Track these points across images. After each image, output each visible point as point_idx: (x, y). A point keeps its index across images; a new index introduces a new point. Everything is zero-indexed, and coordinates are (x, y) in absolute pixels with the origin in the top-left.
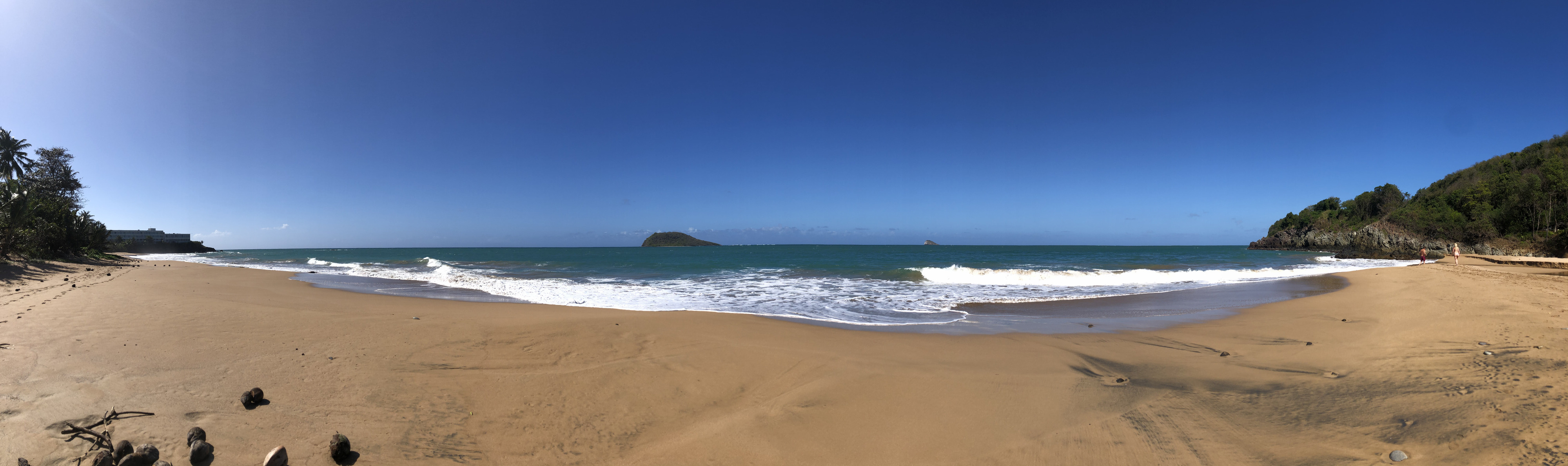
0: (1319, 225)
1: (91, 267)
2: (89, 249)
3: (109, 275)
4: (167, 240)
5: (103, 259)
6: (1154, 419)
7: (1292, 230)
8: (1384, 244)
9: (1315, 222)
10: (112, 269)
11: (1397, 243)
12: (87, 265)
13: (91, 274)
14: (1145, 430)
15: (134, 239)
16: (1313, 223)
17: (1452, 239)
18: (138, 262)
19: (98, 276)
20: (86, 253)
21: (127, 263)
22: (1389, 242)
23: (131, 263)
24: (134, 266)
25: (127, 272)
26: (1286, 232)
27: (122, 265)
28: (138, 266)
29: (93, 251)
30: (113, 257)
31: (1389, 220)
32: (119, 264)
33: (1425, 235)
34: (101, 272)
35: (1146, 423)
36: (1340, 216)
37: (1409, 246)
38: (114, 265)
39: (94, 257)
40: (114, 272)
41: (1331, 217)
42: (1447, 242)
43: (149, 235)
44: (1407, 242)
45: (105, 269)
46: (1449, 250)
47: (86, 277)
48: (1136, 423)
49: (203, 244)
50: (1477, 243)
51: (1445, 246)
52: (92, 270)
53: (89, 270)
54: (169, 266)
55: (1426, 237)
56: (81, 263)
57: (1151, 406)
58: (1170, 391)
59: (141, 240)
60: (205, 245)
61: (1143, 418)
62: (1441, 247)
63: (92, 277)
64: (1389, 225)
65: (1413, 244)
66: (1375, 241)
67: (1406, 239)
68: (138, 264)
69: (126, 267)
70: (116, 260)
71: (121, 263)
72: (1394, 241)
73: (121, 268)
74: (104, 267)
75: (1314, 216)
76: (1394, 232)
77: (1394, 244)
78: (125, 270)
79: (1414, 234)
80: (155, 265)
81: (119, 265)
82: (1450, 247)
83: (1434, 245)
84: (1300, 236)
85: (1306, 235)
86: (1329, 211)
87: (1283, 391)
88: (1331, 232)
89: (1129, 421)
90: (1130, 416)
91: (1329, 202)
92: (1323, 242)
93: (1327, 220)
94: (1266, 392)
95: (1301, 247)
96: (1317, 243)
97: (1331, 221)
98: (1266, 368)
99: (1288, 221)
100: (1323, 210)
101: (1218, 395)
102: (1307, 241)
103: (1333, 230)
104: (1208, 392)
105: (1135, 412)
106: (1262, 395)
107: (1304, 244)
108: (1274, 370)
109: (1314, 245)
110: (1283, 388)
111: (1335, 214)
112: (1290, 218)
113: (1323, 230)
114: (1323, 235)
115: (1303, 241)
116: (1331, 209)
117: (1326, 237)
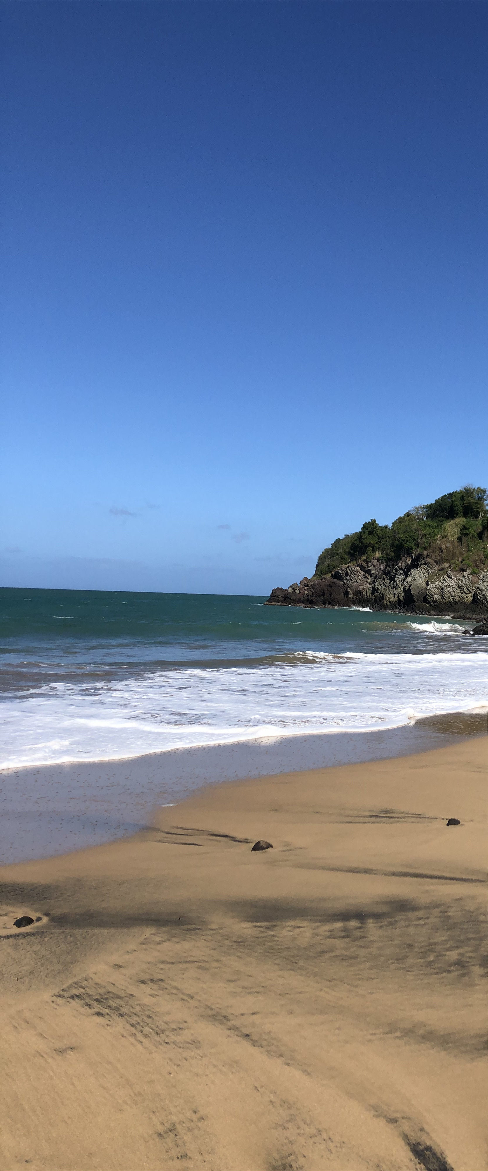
6: (133, 990)
7: (375, 562)
9: (430, 546)
14: (121, 1015)
16: (425, 549)
26: (362, 568)
35: (118, 1001)
41: (467, 535)
57: (118, 966)
75: (426, 532)
86: (460, 520)
87: (420, 913)
88: (463, 570)
89: (75, 1003)
90: (74, 992)
91: (462, 498)
92: (447, 595)
93: (456, 541)
94: (377, 916)
95: (393, 606)
96: (432, 596)
97: (465, 544)
98: (366, 871)
99: (366, 542)
100: (447, 518)
101: (268, 928)
102: (407, 592)
103: (468, 566)
104: (244, 925)
105: (85, 983)
106: (371, 924)
107: (401, 598)
108: (385, 874)
109: (425, 600)
110: (415, 909)
111: (475, 528)
112: (370, 533)
113: (446, 565)
114: (446, 577)
115: (400, 591)
116: (465, 515)
117: (453, 582)
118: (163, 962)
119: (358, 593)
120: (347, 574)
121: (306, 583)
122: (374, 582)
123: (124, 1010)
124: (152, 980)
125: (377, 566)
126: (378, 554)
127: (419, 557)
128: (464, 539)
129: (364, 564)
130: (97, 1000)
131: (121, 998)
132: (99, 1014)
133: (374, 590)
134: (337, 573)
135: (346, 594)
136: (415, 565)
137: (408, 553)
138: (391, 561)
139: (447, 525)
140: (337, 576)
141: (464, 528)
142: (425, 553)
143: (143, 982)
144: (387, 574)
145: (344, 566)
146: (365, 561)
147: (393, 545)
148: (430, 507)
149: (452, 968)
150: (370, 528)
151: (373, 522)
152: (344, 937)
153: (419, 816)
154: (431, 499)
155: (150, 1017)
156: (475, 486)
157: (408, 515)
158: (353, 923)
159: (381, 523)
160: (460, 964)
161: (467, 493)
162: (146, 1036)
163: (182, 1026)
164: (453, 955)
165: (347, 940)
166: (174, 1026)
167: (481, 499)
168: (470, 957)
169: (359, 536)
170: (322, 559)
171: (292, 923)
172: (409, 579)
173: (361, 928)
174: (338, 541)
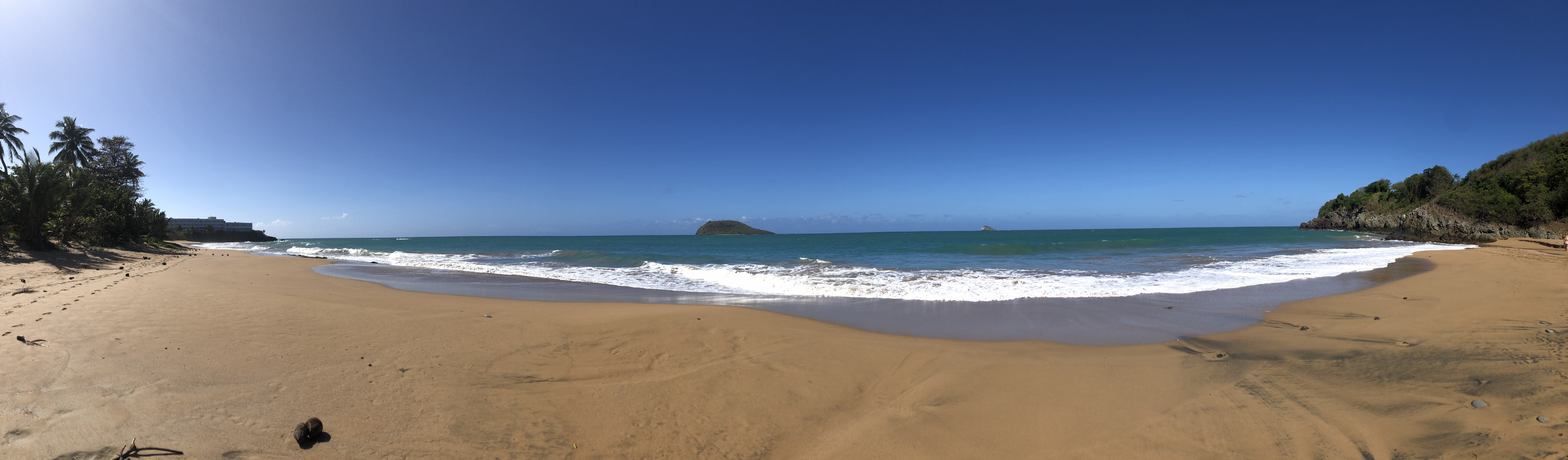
0: (1370, 207)
1: (148, 255)
2: (149, 237)
3: (164, 264)
4: (228, 229)
5: (162, 248)
6: (1262, 385)
7: (1343, 211)
8: (1433, 227)
9: (1366, 204)
10: (168, 258)
11: (1447, 226)
12: (145, 253)
13: (147, 263)
14: (1259, 395)
15: (193, 228)
16: (1364, 205)
17: (1505, 222)
18: (196, 250)
19: (154, 265)
20: (146, 241)
21: (184, 252)
22: (1438, 225)
23: (189, 252)
24: (190, 255)
25: (182, 262)
26: (1338, 214)
27: (180, 254)
28: (195, 255)
29: (153, 239)
30: (172, 245)
31: (1438, 203)
32: (177, 252)
33: (1476, 218)
34: (157, 261)
35: (1257, 389)
36: (1390, 199)
37: (1459, 229)
38: (172, 254)
39: (153, 245)
40: (170, 261)
41: (1382, 199)
42: (1499, 225)
43: (209, 224)
44: (1457, 225)
45: (161, 258)
46: (1501, 234)
47: (141, 265)
48: (1249, 390)
49: (265, 233)
50: (1531, 226)
51: (1497, 229)
52: (149, 259)
53: (145, 258)
54: (228, 255)
55: (1477, 220)
56: (139, 251)
57: (1256, 375)
58: (1267, 362)
59: (200, 228)
60: (267, 234)
61: (1254, 385)
62: (1493, 230)
63: (148, 266)
64: (1438, 208)
65: (1463, 228)
66: (1424, 224)
67: (1456, 222)
68: (195, 252)
69: (183, 256)
70: (175, 248)
71: (179, 252)
72: (1444, 224)
73: (178, 257)
74: (161, 255)
75: (1365, 197)
76: (1444, 215)
77: (1443, 227)
78: (182, 258)
79: (1465, 217)
80: (213, 254)
81: (177, 254)
82: (1503, 231)
83: (1486, 228)
84: (1350, 218)
85: (1356, 217)
86: (1379, 193)
87: (1363, 356)
88: (1380, 214)
89: (1243, 389)
90: (1242, 384)
91: (1380, 184)
92: (1373, 224)
93: (1377, 202)
94: (1349, 358)
95: (1351, 229)
96: (1367, 225)
97: (1381, 203)
98: (1344, 339)
99: (1339, 203)
100: (1373, 192)
101: (1309, 362)
102: (1357, 223)
103: (1383, 212)
104: (1300, 361)
105: (1245, 381)
106: (1346, 361)
107: (1354, 226)
108: (1352, 340)
109: (1365, 226)
110: (1363, 354)
111: (1385, 196)
112: (1341, 199)
113: (1373, 212)
114: (1373, 217)
115: (1354, 223)
116: (1381, 191)
117: (1376, 219)
118: (1272, 375)
119: (1337, 224)
120: (1332, 216)
121: (1314, 220)
122: (1343, 219)
123: (1260, 393)
124: (1269, 382)
125: (1344, 213)
126: (1344, 208)
127: (1362, 208)
128: (1381, 201)
129: (1339, 212)
130: (1249, 388)
131: (1258, 388)
132: (1251, 394)
133: (1343, 223)
134: (1327, 216)
135: (1332, 224)
136: (1360, 212)
137: (1357, 207)
138: (1349, 211)
139: (1373, 195)
140: (1327, 217)
141: (1381, 196)
142: (1364, 207)
143: (1265, 382)
144: (1348, 216)
145: (1330, 213)
146: (1339, 210)
147: (1350, 204)
148: (1366, 188)
149: (1376, 379)
150: (1341, 197)
151: (1342, 194)
152: (1337, 366)
153: (1363, 316)
154: (1366, 185)
155: (1270, 396)
156: (1385, 179)
157: (1357, 191)
158: (1340, 361)
159: (1345, 195)
160: (1380, 377)
161: (1381, 182)
162: (1269, 404)
163: (1281, 400)
164: (1377, 373)
165: (1338, 367)
166: (1278, 400)
167: (1387, 184)
168: (1384, 374)
169: (1336, 201)
170: (1321, 210)
171: (1318, 360)
172: (1358, 218)
173: (1342, 362)
174: (1327, 203)
